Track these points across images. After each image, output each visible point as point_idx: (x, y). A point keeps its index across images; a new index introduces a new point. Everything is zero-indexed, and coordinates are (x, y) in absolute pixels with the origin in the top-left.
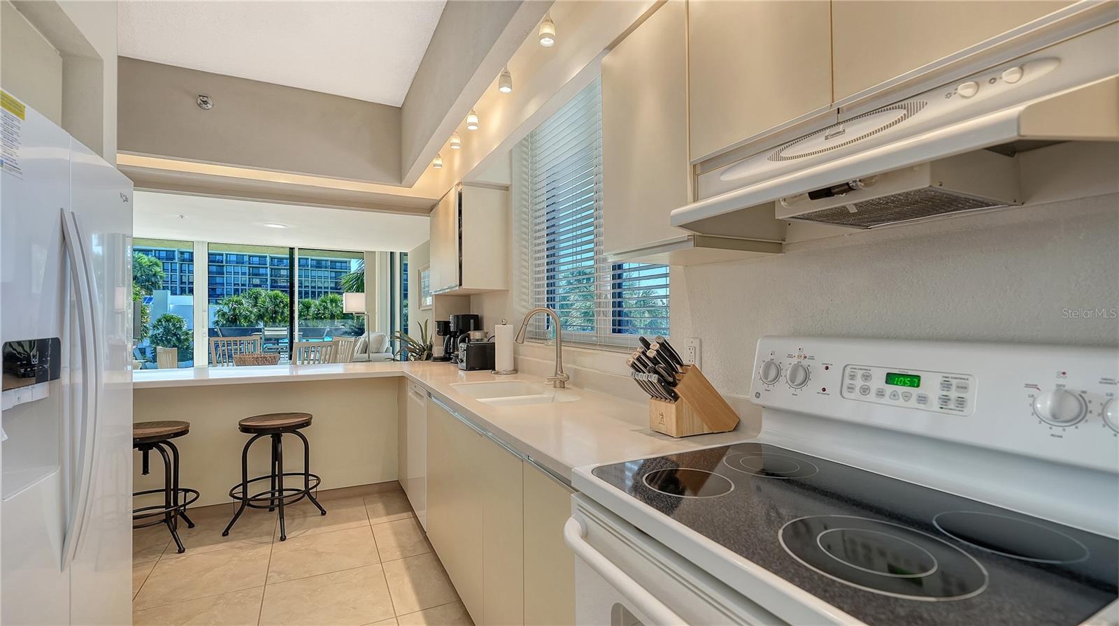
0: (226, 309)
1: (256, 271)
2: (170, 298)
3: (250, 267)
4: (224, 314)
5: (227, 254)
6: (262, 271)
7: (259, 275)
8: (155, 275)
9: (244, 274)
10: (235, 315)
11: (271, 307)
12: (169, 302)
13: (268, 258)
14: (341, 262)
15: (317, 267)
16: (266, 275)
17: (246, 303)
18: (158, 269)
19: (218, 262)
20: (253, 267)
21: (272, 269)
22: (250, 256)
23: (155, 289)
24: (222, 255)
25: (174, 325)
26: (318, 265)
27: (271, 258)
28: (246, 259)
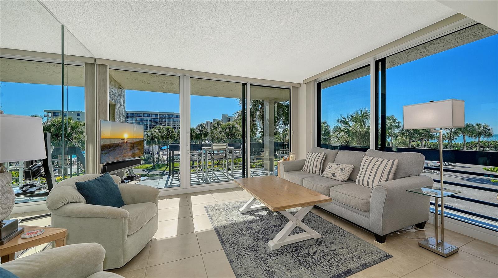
1: (154, 120)
3: (152, 118)
4: (148, 136)
5: (144, 114)
6: (156, 120)
9: (150, 121)
10: (152, 137)
11: (166, 132)
15: (176, 118)
16: (158, 121)
19: (140, 117)
20: (153, 118)
21: (160, 119)
22: (152, 114)
24: (142, 114)
27: (160, 115)
28: (151, 115)
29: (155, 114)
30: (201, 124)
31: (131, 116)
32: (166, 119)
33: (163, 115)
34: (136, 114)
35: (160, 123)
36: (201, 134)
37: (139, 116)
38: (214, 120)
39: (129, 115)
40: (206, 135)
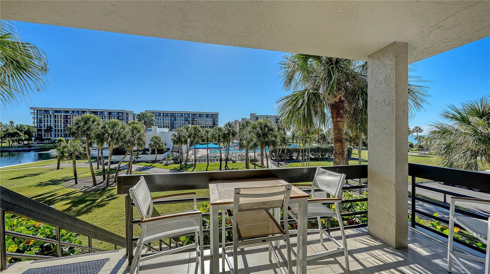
0: (176, 134)
2: (158, 129)
3: (185, 118)
4: (175, 136)
5: (177, 113)
6: (188, 119)
7: (187, 120)
8: (152, 120)
9: (183, 120)
10: (180, 136)
11: (193, 131)
12: (157, 131)
13: (191, 115)
14: (215, 115)
15: (207, 117)
16: (190, 120)
17: (185, 130)
18: (153, 118)
19: (175, 116)
21: (192, 118)
22: (185, 114)
23: (152, 126)
24: (176, 114)
25: (158, 140)
26: (207, 116)
27: (192, 114)
28: (183, 115)
29: (188, 114)
30: (229, 123)
31: (166, 116)
32: (197, 118)
33: (195, 115)
34: (171, 114)
35: (192, 122)
36: (229, 134)
37: (173, 116)
38: (243, 119)
39: (165, 114)
40: (234, 134)
